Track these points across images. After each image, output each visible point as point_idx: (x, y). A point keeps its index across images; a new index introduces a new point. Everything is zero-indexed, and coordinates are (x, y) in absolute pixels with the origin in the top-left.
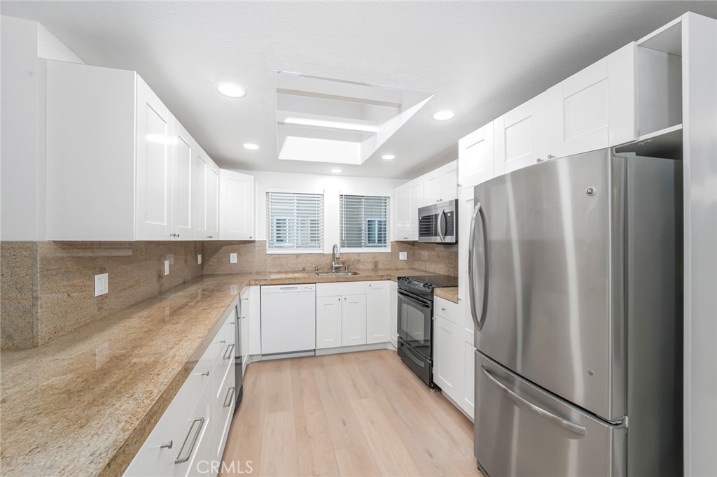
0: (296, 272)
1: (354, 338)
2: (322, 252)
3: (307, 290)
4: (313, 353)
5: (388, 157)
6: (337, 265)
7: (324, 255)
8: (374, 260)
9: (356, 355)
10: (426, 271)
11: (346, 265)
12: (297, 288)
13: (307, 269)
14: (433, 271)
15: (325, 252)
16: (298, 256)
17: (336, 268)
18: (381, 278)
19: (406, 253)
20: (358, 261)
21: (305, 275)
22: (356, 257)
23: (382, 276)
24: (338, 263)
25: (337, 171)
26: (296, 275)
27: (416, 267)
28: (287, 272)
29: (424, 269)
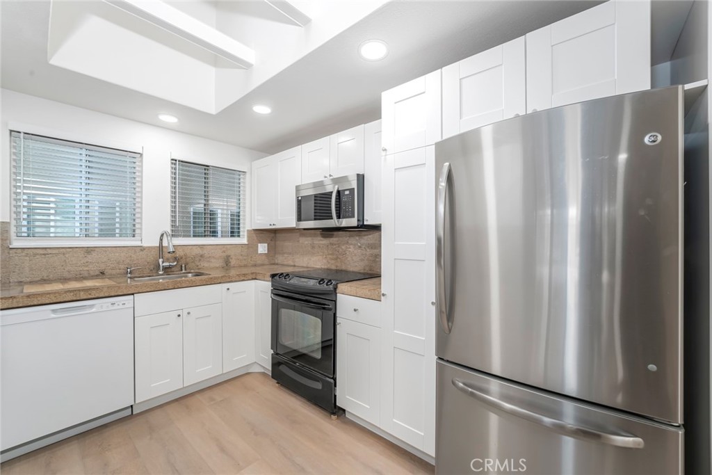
0: (85, 278)
1: (203, 371)
2: (138, 243)
3: (115, 307)
4: (128, 412)
5: (262, 109)
6: (166, 264)
7: (142, 249)
8: (224, 254)
9: (208, 394)
10: (294, 266)
11: (183, 262)
12: (92, 306)
13: (108, 272)
14: (305, 265)
15: (145, 244)
16: (89, 250)
17: (165, 269)
18: (243, 278)
19: (266, 245)
20: (201, 256)
21: (107, 282)
22: (197, 251)
23: (244, 275)
24: (168, 260)
25: (169, 119)
26: (89, 284)
27: (279, 262)
28: (64, 280)
29: (292, 264)
